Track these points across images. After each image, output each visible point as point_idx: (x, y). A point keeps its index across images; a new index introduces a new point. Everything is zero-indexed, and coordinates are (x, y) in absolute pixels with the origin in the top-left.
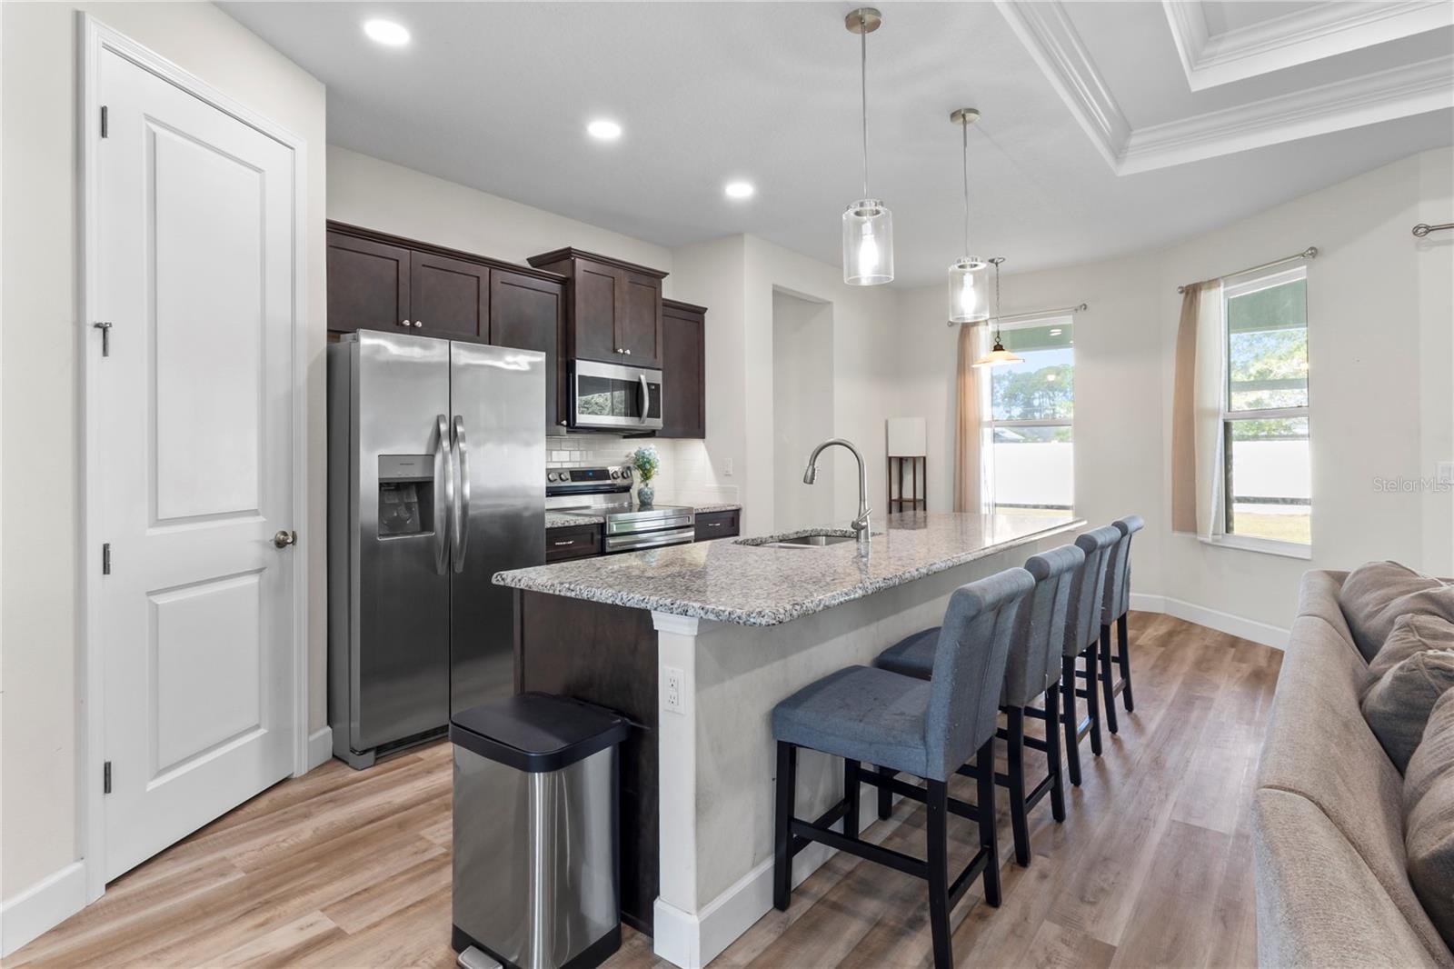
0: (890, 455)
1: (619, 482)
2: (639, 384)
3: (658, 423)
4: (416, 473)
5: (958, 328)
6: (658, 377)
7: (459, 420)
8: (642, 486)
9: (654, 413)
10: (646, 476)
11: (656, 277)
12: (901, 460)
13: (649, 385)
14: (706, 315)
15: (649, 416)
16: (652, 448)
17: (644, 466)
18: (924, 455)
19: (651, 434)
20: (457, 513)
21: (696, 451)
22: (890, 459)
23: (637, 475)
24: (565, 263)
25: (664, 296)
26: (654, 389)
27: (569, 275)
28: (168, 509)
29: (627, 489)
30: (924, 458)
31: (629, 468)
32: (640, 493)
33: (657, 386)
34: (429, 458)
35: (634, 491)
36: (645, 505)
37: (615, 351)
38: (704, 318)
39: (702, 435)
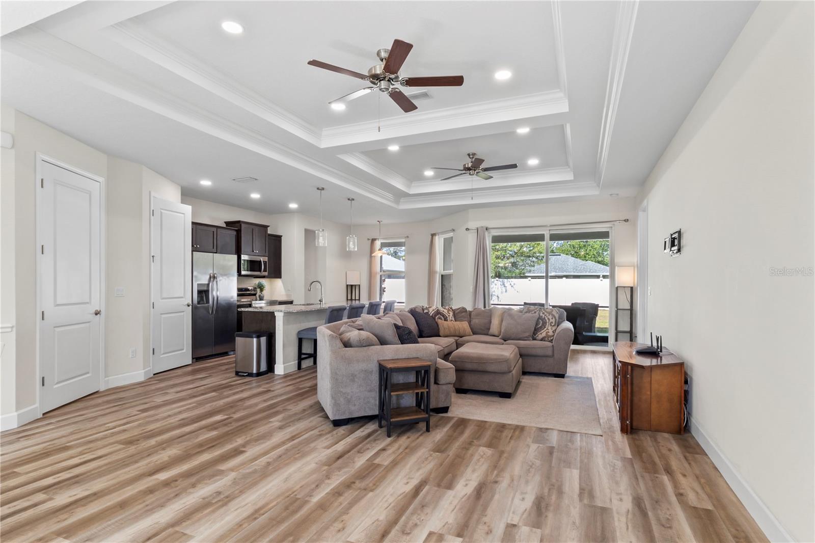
0: (347, 284)
1: (253, 292)
2: (260, 261)
3: (266, 274)
4: (205, 288)
5: (370, 241)
6: (266, 259)
7: (215, 274)
8: (260, 294)
9: (265, 271)
10: (262, 290)
11: (266, 227)
12: (352, 286)
13: (264, 261)
14: (282, 238)
15: (264, 271)
16: (264, 282)
17: (261, 287)
18: (359, 284)
19: (264, 277)
20: (215, 299)
21: (278, 283)
22: (347, 285)
23: (258, 290)
24: (238, 224)
25: (268, 233)
26: (265, 263)
27: (239, 228)
28: (165, 296)
29: (255, 295)
30: (359, 285)
31: (256, 288)
32: (260, 296)
33: (266, 262)
34: (208, 285)
35: (257, 295)
36: (261, 299)
37: (253, 251)
38: (281, 239)
39: (280, 277)
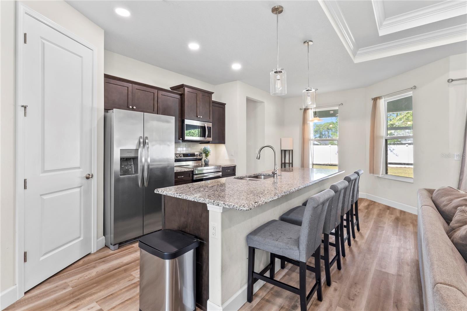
0: (282, 149)
1: (198, 157)
2: (205, 127)
3: (210, 139)
4: (132, 155)
5: (303, 111)
6: (210, 125)
7: (147, 138)
8: (205, 158)
9: (209, 136)
10: (207, 155)
11: (211, 93)
12: (285, 151)
15: (207, 137)
16: (209, 147)
17: (206, 153)
18: (292, 149)
19: (208, 142)
20: (146, 167)
21: (222, 148)
22: (282, 150)
23: (204, 155)
24: (182, 89)
25: (212, 100)
26: (209, 128)
27: (183, 93)
29: (201, 159)
30: (292, 150)
31: (201, 153)
32: (205, 161)
33: (210, 128)
34: (137, 150)
35: (203, 160)
36: (206, 165)
37: (197, 117)
38: (225, 107)
39: (224, 143)
